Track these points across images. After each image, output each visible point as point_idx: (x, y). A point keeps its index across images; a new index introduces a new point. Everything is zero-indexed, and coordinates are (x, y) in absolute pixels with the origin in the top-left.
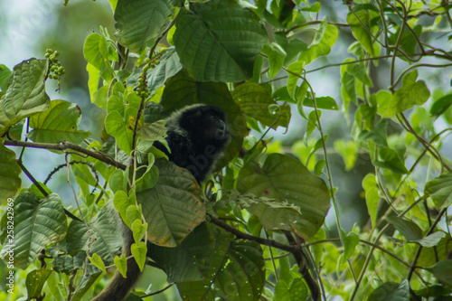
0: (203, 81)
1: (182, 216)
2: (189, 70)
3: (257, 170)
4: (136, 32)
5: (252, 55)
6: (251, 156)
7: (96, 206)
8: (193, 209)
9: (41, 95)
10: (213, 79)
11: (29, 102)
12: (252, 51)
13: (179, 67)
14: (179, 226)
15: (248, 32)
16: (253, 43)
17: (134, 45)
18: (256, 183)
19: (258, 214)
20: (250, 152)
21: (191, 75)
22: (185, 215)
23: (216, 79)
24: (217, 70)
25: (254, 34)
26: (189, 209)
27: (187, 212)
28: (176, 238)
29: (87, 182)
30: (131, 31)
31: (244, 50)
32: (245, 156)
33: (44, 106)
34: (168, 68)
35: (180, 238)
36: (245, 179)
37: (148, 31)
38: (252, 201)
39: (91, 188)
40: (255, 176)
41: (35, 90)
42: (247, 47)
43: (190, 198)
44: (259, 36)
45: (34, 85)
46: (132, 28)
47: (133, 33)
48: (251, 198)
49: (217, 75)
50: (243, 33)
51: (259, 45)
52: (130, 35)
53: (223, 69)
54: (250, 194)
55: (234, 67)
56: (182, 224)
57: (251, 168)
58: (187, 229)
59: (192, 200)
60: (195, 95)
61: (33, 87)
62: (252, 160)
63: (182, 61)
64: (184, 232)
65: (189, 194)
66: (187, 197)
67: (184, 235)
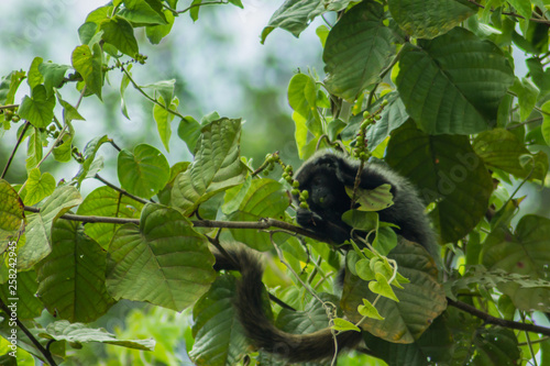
0: (436, 133)
1: (418, 304)
2: (417, 120)
3: (508, 237)
4: (350, 77)
5: (494, 99)
6: (500, 219)
7: (310, 287)
8: (430, 293)
9: (236, 164)
10: (447, 131)
11: (221, 172)
12: (495, 94)
13: (405, 117)
14: (416, 317)
15: (490, 71)
16: (496, 84)
17: (348, 93)
18: (506, 254)
19: (511, 292)
20: (499, 214)
21: (420, 127)
22: (421, 301)
23: (451, 130)
24: (453, 119)
25: (497, 72)
26: (426, 294)
27: (424, 297)
28: (413, 332)
29: (297, 257)
30: (344, 76)
31: (485, 92)
32: (493, 219)
33: (239, 177)
34: (391, 118)
35: (418, 331)
36: (493, 250)
37: (364, 76)
38: (500, 279)
39: (303, 265)
40: (505, 245)
41: (229, 158)
42: (489, 89)
43: (426, 279)
44: (504, 75)
45: (226, 151)
46: (345, 72)
47: (346, 79)
48: (499, 275)
49: (452, 126)
50: (483, 71)
51: (503, 86)
52: (342, 80)
53: (459, 116)
54: (499, 270)
55: (473, 114)
56: (419, 314)
57: (500, 235)
58: (426, 319)
59: (427, 283)
60: (428, 147)
61: (226, 153)
62: (501, 225)
63: (408, 110)
64: (423, 324)
65: (424, 275)
66: (422, 279)
67: (423, 328)
